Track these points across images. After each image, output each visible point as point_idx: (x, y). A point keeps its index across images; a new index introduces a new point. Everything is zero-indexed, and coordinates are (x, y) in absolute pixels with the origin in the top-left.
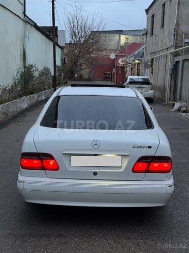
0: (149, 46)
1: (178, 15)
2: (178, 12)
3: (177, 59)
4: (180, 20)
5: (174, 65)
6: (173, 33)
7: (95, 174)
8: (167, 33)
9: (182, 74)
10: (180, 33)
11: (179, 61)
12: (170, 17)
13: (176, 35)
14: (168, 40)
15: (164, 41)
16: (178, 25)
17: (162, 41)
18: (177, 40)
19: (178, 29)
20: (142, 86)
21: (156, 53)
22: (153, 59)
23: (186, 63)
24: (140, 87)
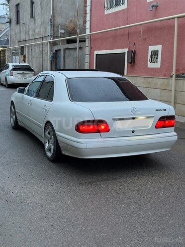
0: (15, 34)
1: (53, 8)
2: (53, 5)
3: (56, 48)
4: (55, 12)
5: (53, 53)
6: (50, 24)
7: (133, 132)
8: (40, 23)
9: (64, 61)
10: (56, 24)
11: (60, 50)
12: (42, 8)
13: (53, 25)
14: (42, 30)
15: (37, 31)
16: (53, 17)
17: (34, 30)
18: (54, 30)
19: (54, 20)
20: (25, 72)
21: (27, 42)
22: (22, 48)
23: (67, 52)
24: (23, 74)
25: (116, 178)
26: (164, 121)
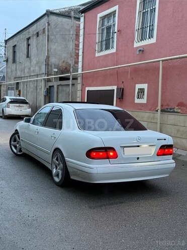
0: (12, 71)
1: (48, 50)
2: (48, 47)
3: (50, 84)
4: (50, 53)
5: (47, 89)
6: (44, 63)
7: (138, 158)
8: (35, 62)
9: (57, 96)
10: (50, 63)
11: (53, 86)
12: (37, 50)
13: (47, 65)
14: (37, 68)
15: (32, 69)
16: (48, 57)
17: (30, 69)
18: (48, 69)
19: (48, 60)
20: (21, 105)
21: (23, 78)
23: (60, 88)
24: (19, 106)
25: (122, 202)
26: (165, 149)
